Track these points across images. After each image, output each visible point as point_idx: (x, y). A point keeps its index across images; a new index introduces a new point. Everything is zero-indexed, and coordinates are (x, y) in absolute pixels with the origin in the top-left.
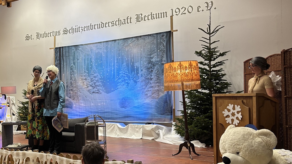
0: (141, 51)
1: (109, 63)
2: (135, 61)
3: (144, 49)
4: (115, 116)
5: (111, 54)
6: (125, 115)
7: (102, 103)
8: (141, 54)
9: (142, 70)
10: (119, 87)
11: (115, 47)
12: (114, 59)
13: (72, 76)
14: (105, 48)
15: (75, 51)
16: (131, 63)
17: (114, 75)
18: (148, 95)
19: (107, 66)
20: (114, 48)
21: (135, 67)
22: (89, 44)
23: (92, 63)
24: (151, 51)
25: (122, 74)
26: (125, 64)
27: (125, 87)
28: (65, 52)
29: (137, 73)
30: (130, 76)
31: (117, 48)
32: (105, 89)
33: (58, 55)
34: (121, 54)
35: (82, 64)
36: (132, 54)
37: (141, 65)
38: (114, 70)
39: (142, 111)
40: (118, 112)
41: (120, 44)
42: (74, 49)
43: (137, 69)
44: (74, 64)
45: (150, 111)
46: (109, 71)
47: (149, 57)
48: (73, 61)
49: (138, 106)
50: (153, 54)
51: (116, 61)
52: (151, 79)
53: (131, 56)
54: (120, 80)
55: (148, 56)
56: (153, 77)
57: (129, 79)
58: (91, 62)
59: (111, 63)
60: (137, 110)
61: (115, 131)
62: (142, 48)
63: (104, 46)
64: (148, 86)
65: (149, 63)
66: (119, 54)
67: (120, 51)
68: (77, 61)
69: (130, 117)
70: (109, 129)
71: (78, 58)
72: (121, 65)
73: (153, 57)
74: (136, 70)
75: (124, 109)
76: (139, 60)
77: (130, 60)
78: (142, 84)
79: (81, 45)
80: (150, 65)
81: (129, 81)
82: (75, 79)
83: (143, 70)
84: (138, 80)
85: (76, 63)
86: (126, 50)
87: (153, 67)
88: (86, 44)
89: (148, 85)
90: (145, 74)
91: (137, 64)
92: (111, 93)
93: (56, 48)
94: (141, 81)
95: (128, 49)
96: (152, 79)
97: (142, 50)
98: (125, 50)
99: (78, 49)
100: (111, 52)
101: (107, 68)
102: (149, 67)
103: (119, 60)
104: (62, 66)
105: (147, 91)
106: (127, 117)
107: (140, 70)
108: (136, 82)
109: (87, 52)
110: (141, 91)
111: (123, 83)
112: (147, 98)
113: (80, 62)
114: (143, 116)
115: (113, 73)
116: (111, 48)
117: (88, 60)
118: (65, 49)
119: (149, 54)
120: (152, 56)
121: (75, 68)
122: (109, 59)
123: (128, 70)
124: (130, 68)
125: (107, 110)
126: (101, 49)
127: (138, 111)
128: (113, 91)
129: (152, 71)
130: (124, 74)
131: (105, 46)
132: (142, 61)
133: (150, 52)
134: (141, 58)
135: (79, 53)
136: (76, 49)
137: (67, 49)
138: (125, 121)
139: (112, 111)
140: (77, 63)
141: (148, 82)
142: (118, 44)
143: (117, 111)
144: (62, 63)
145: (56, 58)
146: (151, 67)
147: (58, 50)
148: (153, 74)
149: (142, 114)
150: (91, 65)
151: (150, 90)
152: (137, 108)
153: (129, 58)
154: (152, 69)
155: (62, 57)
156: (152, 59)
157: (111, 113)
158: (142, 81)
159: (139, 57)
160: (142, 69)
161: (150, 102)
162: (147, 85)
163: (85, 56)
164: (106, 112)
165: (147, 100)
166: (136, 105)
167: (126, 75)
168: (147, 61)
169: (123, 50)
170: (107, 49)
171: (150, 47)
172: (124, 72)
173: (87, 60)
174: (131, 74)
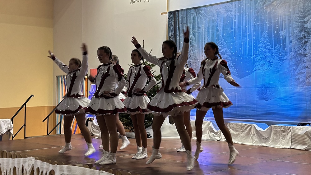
0: (290, 12)
1: (243, 32)
2: (281, 28)
3: (294, 9)
4: (251, 113)
5: (246, 18)
6: (266, 111)
7: (233, 93)
8: (290, 17)
9: (291, 42)
10: (257, 67)
11: (251, 8)
12: (250, 26)
13: (192, 52)
14: (237, 10)
15: (195, 15)
16: (274, 31)
17: (250, 50)
18: (301, 80)
19: (239, 37)
20: (250, 10)
21: (281, 37)
22: (214, 5)
23: (218, 33)
24: (304, 11)
25: (261, 49)
26: (265, 32)
27: (266, 67)
28: (182, 17)
29: (284, 46)
30: (273, 51)
31: (254, 10)
32: (237, 71)
33: (173, 23)
34: (260, 18)
35: (205, 34)
36: (276, 18)
37: (289, 34)
38: (250, 42)
39: (291, 104)
40: (255, 106)
41: (259, 3)
42: (194, 12)
43: (283, 40)
44: (194, 35)
45: (303, 105)
46: (242, 43)
47: (301, 21)
48: (193, 30)
49: (286, 97)
50: (307, 16)
51: (253, 29)
52: (305, 55)
53: (275, 21)
54: (259, 58)
55: (299, 19)
56: (307, 51)
57: (272, 56)
58: (218, 31)
59: (246, 32)
60: (284, 103)
61: (252, 136)
62: (291, 8)
63: (235, 7)
64: (300, 66)
65: (301, 31)
66: (257, 17)
67: (258, 13)
68: (198, 30)
69: (274, 114)
70: (244, 133)
71: (200, 26)
72: (260, 34)
73: (307, 21)
74: (282, 42)
75: (264, 101)
76: (287, 26)
77: (273, 26)
78: (291, 62)
79: (204, 6)
80: (303, 33)
81: (272, 59)
82: (195, 57)
83: (293, 41)
84: (286, 57)
85: (196, 34)
86: (268, 11)
87: (307, 36)
88: (210, 5)
89: (301, 64)
90: (296, 47)
91: (283, 33)
92: (246, 77)
93: (169, 13)
94: (289, 58)
95: (270, 10)
96: (307, 54)
97: (291, 10)
98: (266, 12)
99: (200, 13)
100: (246, 15)
101: (239, 39)
102: (301, 37)
103: (257, 27)
104: (178, 38)
105: (298, 74)
106: (269, 114)
107: (288, 42)
108: (282, 60)
109: (212, 16)
110: (290, 73)
111: (263, 62)
112: (299, 84)
113: (202, 32)
114: (292, 113)
115: (248, 46)
116: (245, 10)
117: (214, 29)
118: (181, 14)
119: (301, 17)
120: (306, 19)
121: (196, 40)
122: (243, 26)
123: (271, 42)
124: (273, 38)
125: (239, 104)
126: (231, 11)
127: (285, 106)
128: (249, 74)
129: (306, 42)
130: (265, 48)
131: (237, 7)
132: (290, 28)
133: (303, 13)
134: (290, 23)
135: (201, 18)
136: (196, 13)
137: (184, 13)
138: (267, 120)
139: (247, 105)
140: (199, 33)
141: (300, 60)
142: (256, 3)
143: (254, 104)
144: (178, 34)
145: (170, 27)
146: (305, 37)
147: (172, 15)
148: (307, 48)
149: (291, 110)
150: (218, 36)
151: (303, 72)
152: (284, 100)
153: (271, 23)
154: (306, 40)
155: (177, 25)
156: (306, 24)
157: (246, 107)
158: (291, 59)
159: (287, 22)
160: (291, 39)
161: (303, 90)
162: (299, 64)
163: (209, 22)
164: (238, 107)
165: (298, 87)
166: (282, 95)
167: (268, 49)
168: (298, 27)
169: (263, 11)
170: (239, 12)
171: (302, 5)
172: (264, 45)
173: (212, 29)
174: (275, 47)
